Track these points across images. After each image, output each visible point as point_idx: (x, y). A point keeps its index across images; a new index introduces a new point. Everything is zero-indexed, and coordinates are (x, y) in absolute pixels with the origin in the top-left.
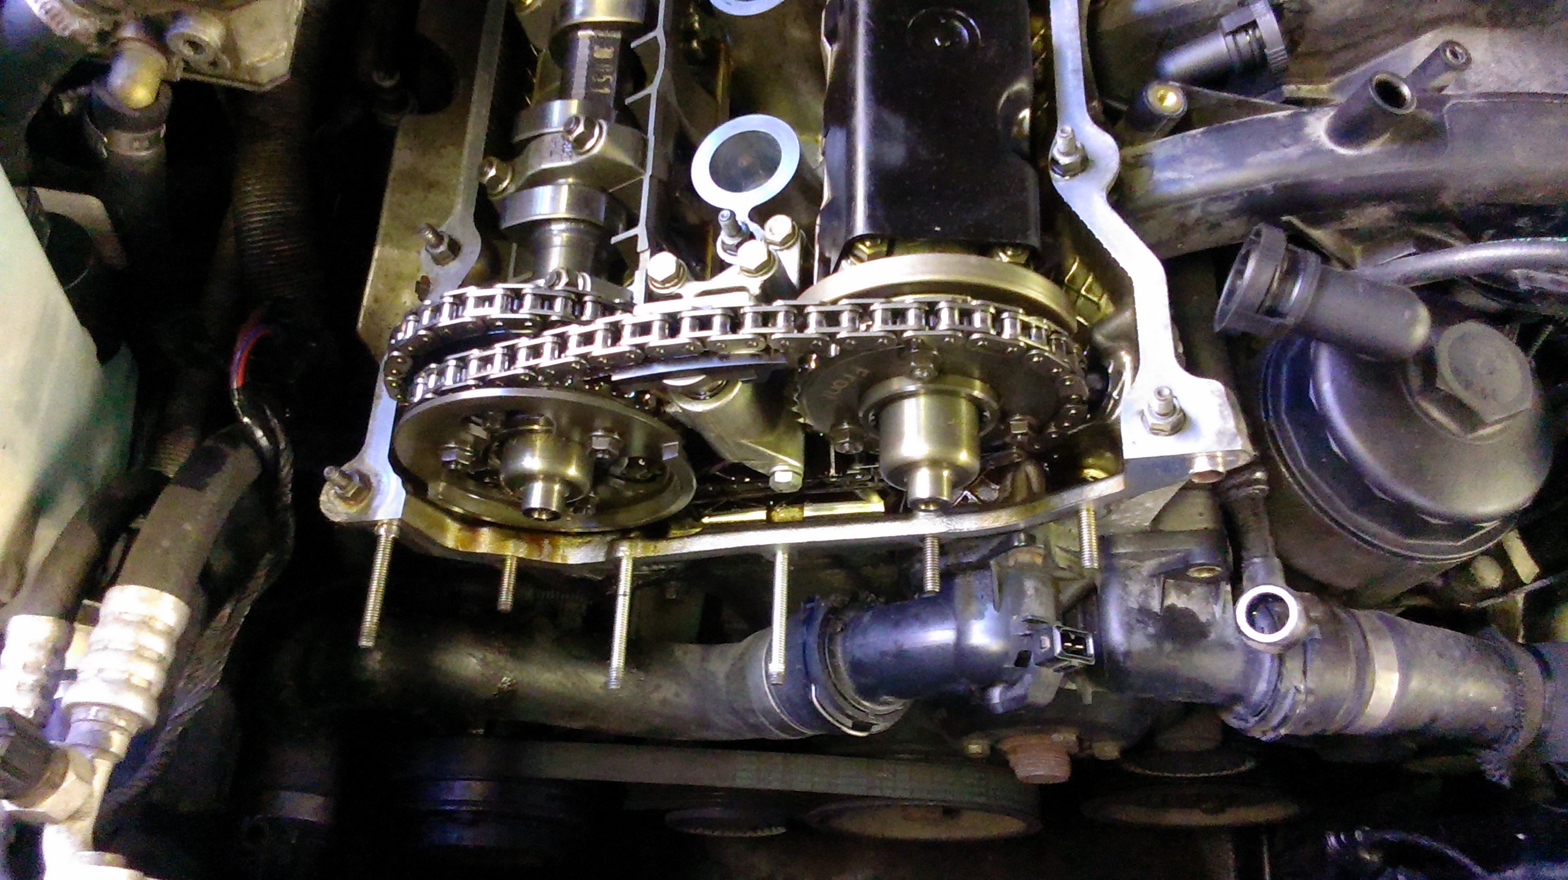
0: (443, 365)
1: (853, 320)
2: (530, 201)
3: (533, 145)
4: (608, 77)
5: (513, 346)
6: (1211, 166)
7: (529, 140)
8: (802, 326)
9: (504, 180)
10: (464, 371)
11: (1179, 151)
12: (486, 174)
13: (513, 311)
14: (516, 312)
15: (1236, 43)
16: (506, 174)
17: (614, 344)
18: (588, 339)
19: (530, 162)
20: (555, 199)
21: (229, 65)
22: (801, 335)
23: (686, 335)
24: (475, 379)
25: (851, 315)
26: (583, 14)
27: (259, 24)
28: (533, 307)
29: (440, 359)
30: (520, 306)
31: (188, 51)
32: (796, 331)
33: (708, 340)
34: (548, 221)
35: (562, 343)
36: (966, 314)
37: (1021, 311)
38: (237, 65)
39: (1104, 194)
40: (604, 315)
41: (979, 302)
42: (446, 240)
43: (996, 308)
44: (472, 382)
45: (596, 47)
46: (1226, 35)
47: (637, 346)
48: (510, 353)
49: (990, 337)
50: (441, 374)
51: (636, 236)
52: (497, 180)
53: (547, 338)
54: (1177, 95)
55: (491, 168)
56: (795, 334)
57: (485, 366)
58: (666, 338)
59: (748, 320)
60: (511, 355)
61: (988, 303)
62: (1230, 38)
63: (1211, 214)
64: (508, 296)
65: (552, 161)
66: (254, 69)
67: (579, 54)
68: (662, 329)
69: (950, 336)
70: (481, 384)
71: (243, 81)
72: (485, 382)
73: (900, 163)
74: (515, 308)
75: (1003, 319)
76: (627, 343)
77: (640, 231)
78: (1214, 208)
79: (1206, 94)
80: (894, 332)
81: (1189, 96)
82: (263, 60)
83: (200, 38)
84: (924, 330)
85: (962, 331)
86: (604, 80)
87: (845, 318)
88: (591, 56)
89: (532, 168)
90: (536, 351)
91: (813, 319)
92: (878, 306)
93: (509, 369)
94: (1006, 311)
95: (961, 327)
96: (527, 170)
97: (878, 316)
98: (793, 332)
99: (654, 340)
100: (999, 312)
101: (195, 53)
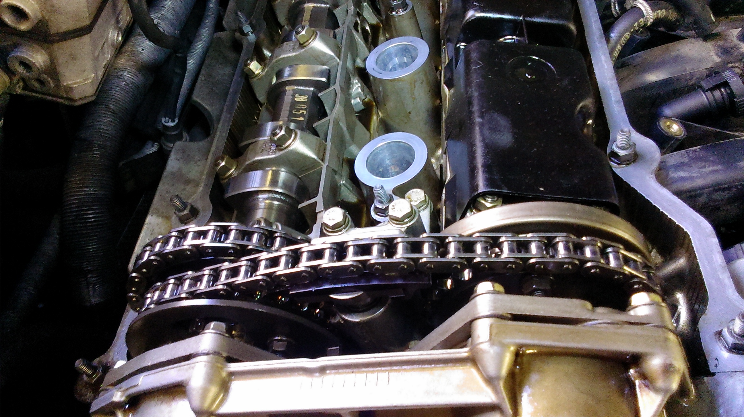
0: (165, 283)
1: (485, 249)
2: (246, 180)
3: (251, 147)
4: (303, 111)
5: (217, 268)
6: (711, 168)
7: (249, 145)
8: (444, 253)
9: (232, 169)
10: (180, 287)
11: (686, 160)
12: (219, 164)
13: (220, 242)
14: (223, 242)
15: (714, 96)
16: (232, 166)
17: (293, 267)
18: (274, 262)
19: (248, 156)
20: (263, 179)
21: (52, 85)
22: (443, 260)
23: (350, 259)
24: (187, 293)
25: (484, 245)
26: (289, 76)
27: (73, 58)
28: (235, 239)
29: (164, 279)
30: (226, 238)
31: (21, 70)
32: (439, 257)
33: (368, 263)
34: (257, 192)
35: (254, 265)
36: (579, 247)
37: (621, 246)
38: (58, 85)
39: (653, 176)
40: (288, 245)
41: (589, 238)
42: (189, 207)
43: (602, 243)
44: (183, 295)
45: (296, 95)
46: (705, 91)
47: (311, 267)
48: (214, 274)
49: (600, 265)
50: (164, 290)
51: (316, 202)
52: (226, 169)
53: (243, 262)
54: (678, 126)
55: (222, 161)
56: (439, 259)
57: (195, 285)
58: (335, 262)
59: (400, 248)
60: (215, 276)
61: (596, 239)
62: (709, 93)
63: (714, 200)
64: (218, 232)
65: (262, 156)
66: (69, 89)
67: (285, 99)
68: (331, 255)
69: (569, 263)
70: (191, 297)
71: (62, 98)
72: (193, 295)
73: (510, 145)
74: (222, 240)
75: (608, 253)
76: (304, 264)
77: (319, 199)
78: (717, 196)
79: (696, 127)
80: (521, 259)
81: (686, 127)
82: (76, 83)
83: (29, 60)
84: (546, 258)
85: (578, 259)
86: (300, 113)
87: (479, 248)
88: (293, 99)
89: (249, 160)
90: (234, 272)
91: (452, 248)
92: (504, 238)
93: (213, 285)
94: (610, 246)
95: (576, 257)
96: (245, 161)
97: (506, 247)
98: (437, 257)
99: (325, 263)
100: (606, 247)
101: (27, 72)
